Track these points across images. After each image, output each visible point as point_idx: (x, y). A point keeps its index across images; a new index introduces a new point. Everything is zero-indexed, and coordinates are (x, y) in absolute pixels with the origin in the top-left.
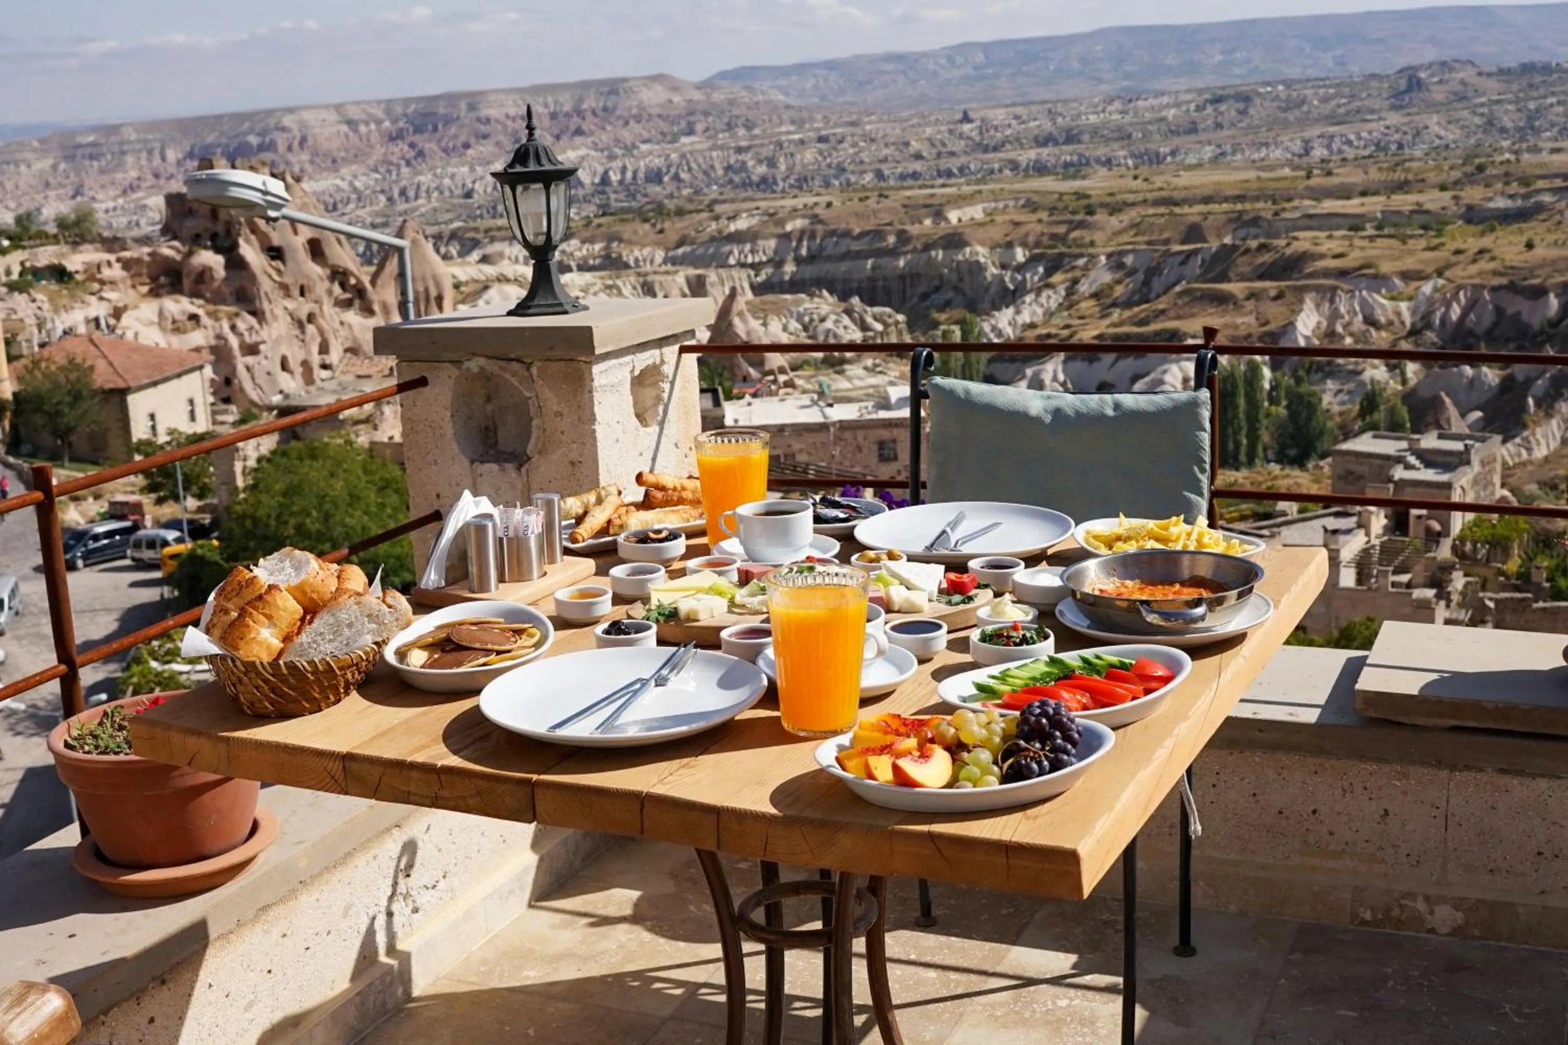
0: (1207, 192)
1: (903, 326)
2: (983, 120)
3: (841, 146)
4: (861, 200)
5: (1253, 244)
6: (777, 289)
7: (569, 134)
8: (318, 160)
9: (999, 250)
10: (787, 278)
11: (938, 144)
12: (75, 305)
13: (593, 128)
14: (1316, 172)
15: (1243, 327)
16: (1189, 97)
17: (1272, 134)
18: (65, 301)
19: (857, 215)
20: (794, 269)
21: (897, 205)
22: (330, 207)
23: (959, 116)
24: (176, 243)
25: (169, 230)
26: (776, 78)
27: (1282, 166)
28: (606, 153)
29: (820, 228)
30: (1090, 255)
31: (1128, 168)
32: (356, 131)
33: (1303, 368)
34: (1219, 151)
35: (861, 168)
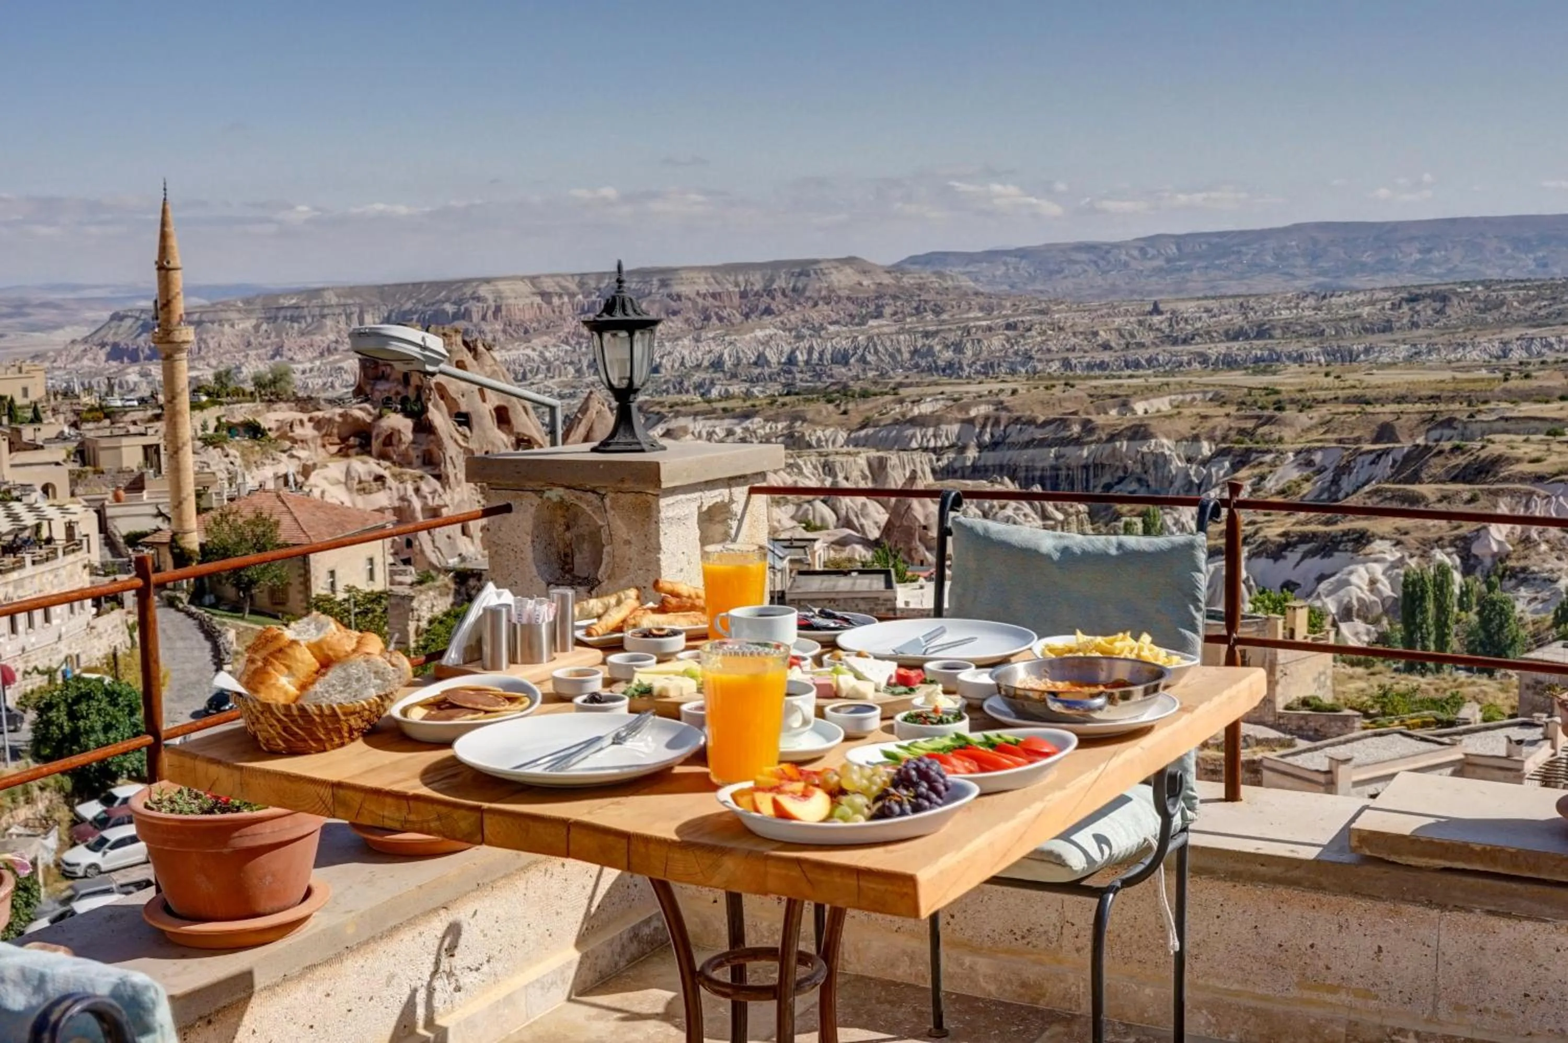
0: (1402, 391)
1: (1084, 516)
2: (1173, 312)
3: (1029, 334)
4: (1047, 388)
5: (1447, 446)
6: (959, 474)
7: (758, 313)
8: (510, 330)
9: (1185, 443)
10: (969, 463)
11: (1127, 335)
12: (267, 462)
13: (782, 307)
14: (1514, 374)
15: (1433, 530)
16: (1386, 295)
17: (1469, 335)
18: (257, 457)
19: (1042, 403)
20: (977, 455)
21: (1083, 394)
22: (520, 377)
23: (1149, 308)
24: (367, 406)
25: (360, 392)
26: (967, 265)
27: (1479, 368)
28: (793, 333)
29: (1004, 415)
30: (1278, 451)
31: (1320, 365)
32: (549, 303)
33: (1495, 574)
34: (1414, 350)
35: (1048, 356)
